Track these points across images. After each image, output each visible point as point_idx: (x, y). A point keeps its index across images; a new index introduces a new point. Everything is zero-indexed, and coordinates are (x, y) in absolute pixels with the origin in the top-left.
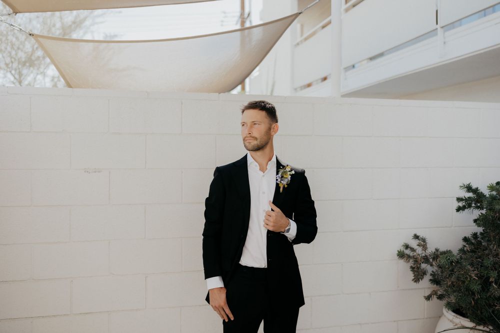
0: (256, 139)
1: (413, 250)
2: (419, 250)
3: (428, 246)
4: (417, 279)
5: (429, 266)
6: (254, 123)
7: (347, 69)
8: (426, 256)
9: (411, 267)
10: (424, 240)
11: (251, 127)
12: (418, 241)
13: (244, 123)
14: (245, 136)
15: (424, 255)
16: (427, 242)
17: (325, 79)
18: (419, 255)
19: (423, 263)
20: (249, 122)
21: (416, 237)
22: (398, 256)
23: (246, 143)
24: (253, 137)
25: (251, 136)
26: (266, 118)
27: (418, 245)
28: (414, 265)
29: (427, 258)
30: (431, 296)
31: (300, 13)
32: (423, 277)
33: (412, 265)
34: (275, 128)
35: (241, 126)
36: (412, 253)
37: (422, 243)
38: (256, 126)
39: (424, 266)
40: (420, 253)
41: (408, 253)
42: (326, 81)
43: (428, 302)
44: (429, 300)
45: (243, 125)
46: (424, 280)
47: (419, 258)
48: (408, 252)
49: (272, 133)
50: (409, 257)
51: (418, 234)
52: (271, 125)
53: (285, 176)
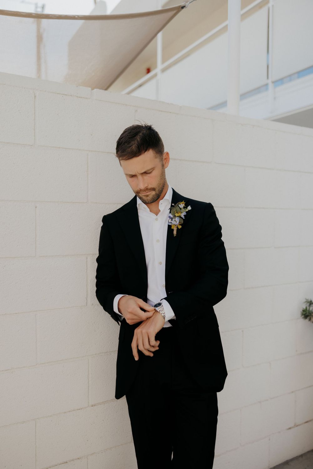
53: (177, 215)
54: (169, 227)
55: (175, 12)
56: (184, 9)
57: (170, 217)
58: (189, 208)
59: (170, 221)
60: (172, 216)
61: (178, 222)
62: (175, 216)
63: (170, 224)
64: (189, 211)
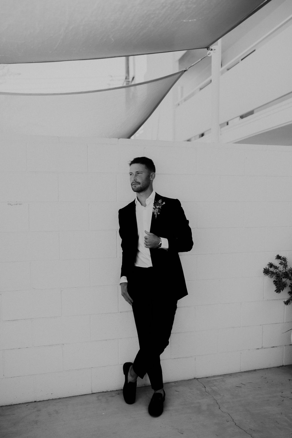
0: (139, 183)
1: (276, 268)
2: (281, 268)
3: (288, 264)
4: (278, 291)
5: (288, 280)
6: (138, 173)
7: (222, 125)
8: (286, 272)
9: (274, 281)
10: (284, 259)
11: (136, 175)
12: (280, 261)
13: (131, 173)
14: (132, 182)
15: (284, 271)
16: (287, 261)
17: (203, 135)
18: (280, 271)
19: (283, 278)
20: (134, 172)
21: (278, 257)
22: (264, 273)
23: (133, 187)
24: (137, 182)
25: (136, 182)
26: (146, 168)
27: (280, 264)
28: (277, 279)
29: (287, 274)
30: (289, 302)
31: (185, 71)
32: (283, 289)
33: (275, 279)
34: (153, 175)
35: (129, 175)
36: (275, 270)
37: (283, 262)
38: (139, 175)
39: (284, 280)
40: (281, 270)
41: (272, 271)
42: (204, 137)
43: (287, 306)
44: (288, 304)
45: (131, 175)
46: (284, 291)
47: (281, 274)
48: (272, 269)
49: (151, 179)
50: (272, 273)
51: (280, 255)
52: (150, 173)
53: (157, 207)
54: (153, 213)
55: (180, 74)
56: (186, 72)
57: (153, 208)
58: (164, 203)
59: (154, 210)
60: (155, 208)
61: (157, 211)
62: (156, 208)
63: (154, 212)
64: (164, 204)
